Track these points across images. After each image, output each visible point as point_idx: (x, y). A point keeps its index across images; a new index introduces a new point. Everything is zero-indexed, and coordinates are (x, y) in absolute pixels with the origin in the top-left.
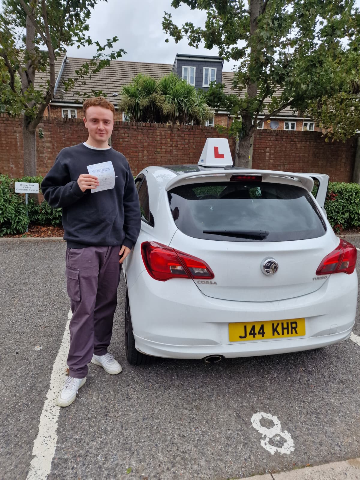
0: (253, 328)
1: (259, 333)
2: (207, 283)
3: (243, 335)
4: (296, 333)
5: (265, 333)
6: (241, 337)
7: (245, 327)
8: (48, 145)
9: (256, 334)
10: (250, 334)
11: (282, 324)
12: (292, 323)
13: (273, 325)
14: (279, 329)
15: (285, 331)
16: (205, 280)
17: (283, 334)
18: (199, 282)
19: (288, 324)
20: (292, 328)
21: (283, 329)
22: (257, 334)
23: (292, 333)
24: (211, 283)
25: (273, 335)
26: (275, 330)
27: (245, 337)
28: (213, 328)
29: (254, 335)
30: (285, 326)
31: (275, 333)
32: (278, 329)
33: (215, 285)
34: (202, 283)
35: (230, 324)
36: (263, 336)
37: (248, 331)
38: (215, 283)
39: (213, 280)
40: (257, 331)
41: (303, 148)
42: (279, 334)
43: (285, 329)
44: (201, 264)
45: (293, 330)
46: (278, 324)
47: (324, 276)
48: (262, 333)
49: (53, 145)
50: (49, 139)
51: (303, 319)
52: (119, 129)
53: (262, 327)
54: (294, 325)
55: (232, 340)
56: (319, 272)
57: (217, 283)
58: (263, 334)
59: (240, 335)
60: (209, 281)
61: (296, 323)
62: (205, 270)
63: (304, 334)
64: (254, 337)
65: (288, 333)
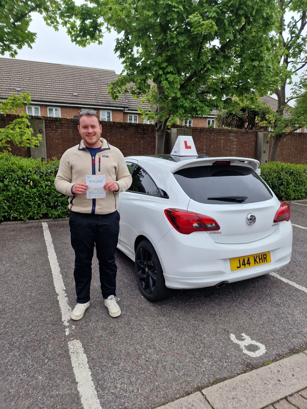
0: (244, 261)
1: (247, 264)
2: (215, 233)
3: (239, 266)
6: (238, 267)
7: (239, 260)
8: (235, 146)
10: (243, 265)
11: (259, 256)
12: (264, 255)
13: (254, 257)
14: (258, 260)
15: (261, 260)
16: (214, 231)
17: (260, 263)
19: (262, 255)
20: (264, 258)
21: (260, 259)
24: (218, 233)
25: (255, 264)
26: (255, 261)
28: (221, 263)
30: (260, 257)
31: (256, 262)
35: (231, 259)
38: (220, 233)
39: (219, 231)
40: (246, 262)
42: (258, 263)
44: (212, 221)
46: (257, 256)
47: (277, 223)
49: (237, 147)
50: (236, 143)
51: (269, 252)
53: (248, 260)
54: (265, 256)
55: (232, 270)
56: (275, 221)
61: (266, 255)
62: (214, 225)
63: (271, 261)
64: (245, 266)
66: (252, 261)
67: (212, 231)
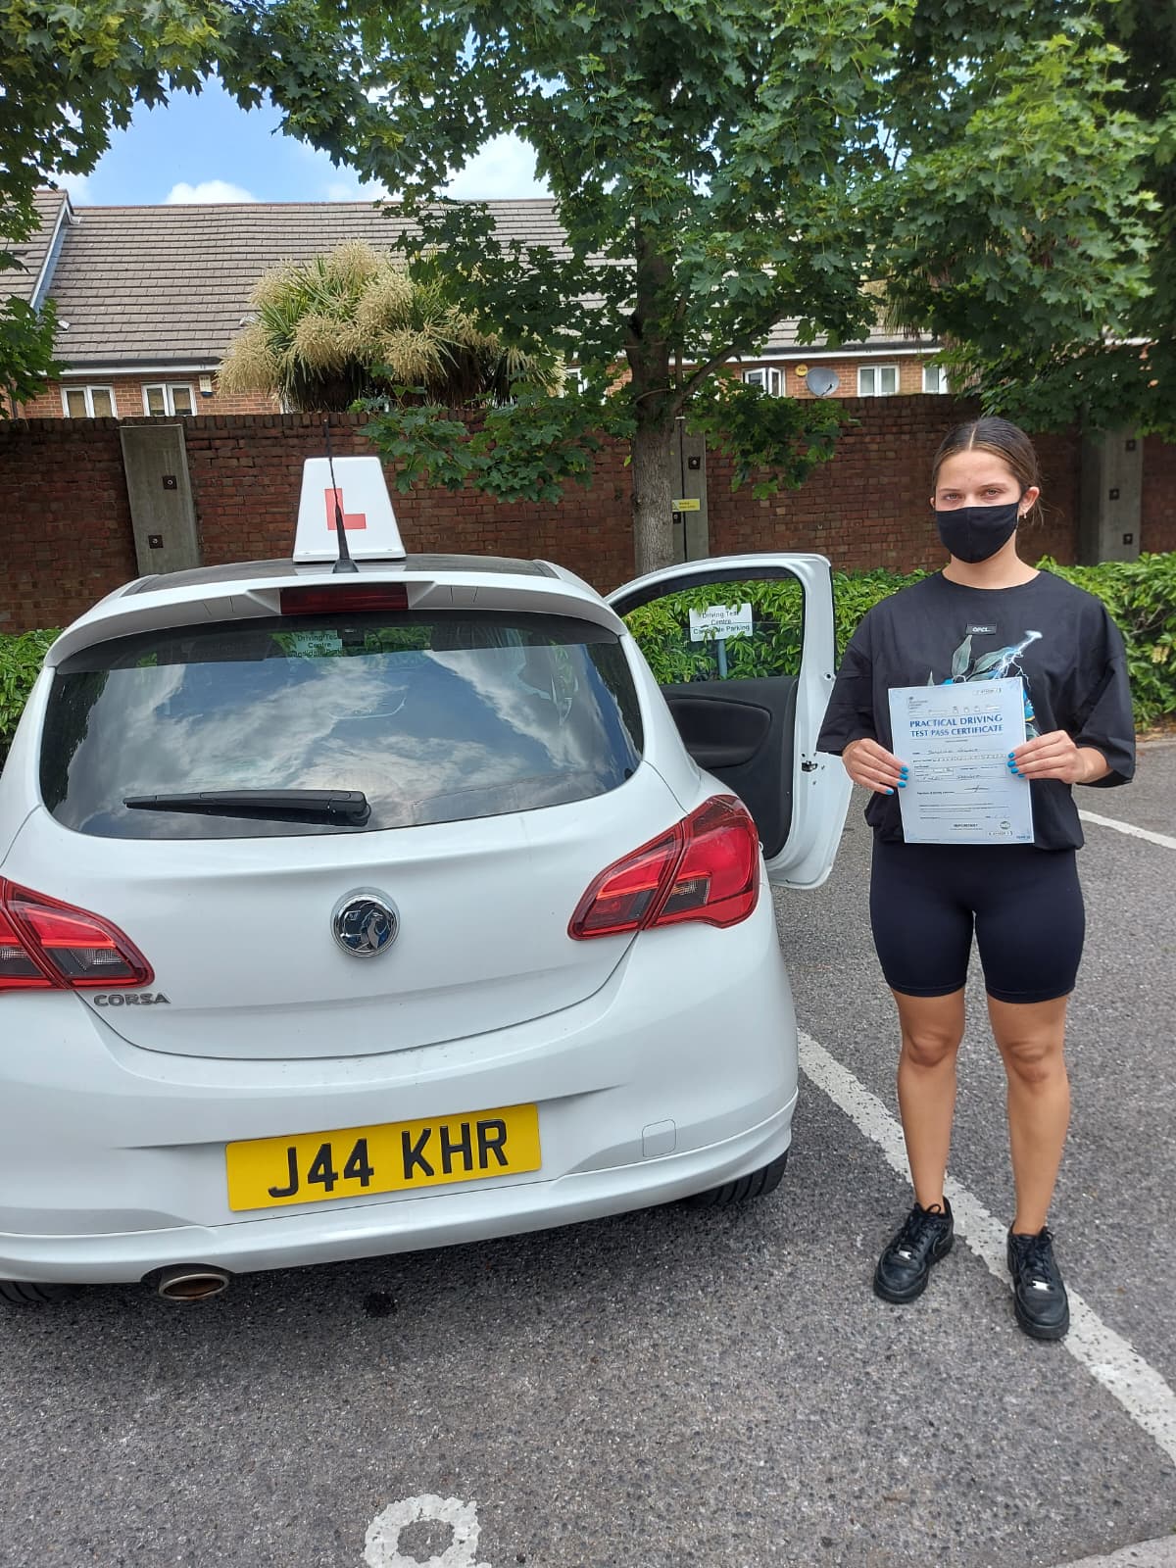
0: (325, 1155)
1: (349, 1172)
3: (286, 1184)
4: (503, 1161)
5: (371, 1172)
6: (275, 1193)
7: (292, 1153)
9: (335, 1176)
10: (313, 1178)
11: (444, 1132)
12: (482, 1128)
13: (406, 1137)
14: (432, 1153)
15: (457, 1158)
16: (123, 993)
17: (447, 1169)
18: (102, 1001)
19: (465, 1129)
20: (484, 1145)
21: (447, 1150)
22: (341, 1175)
23: (484, 1164)
24: (147, 1000)
26: (412, 1157)
27: (293, 1189)
29: (329, 1180)
30: (455, 1139)
31: (416, 1167)
32: (425, 1153)
33: (161, 1006)
34: (111, 1001)
36: (365, 1183)
37: (304, 1168)
38: (161, 999)
39: (153, 990)
40: (339, 1164)
41: (891, 454)
42: (429, 1171)
43: (456, 1149)
45: (490, 1152)
46: (426, 1134)
48: (360, 1168)
52: (218, 443)
53: (360, 1151)
54: (492, 1134)
57: (168, 996)
58: (365, 1174)
59: (271, 1186)
60: (139, 992)
61: (501, 1126)
64: (329, 1188)
65: (468, 1166)
66: (386, 1158)
67: (108, 993)
